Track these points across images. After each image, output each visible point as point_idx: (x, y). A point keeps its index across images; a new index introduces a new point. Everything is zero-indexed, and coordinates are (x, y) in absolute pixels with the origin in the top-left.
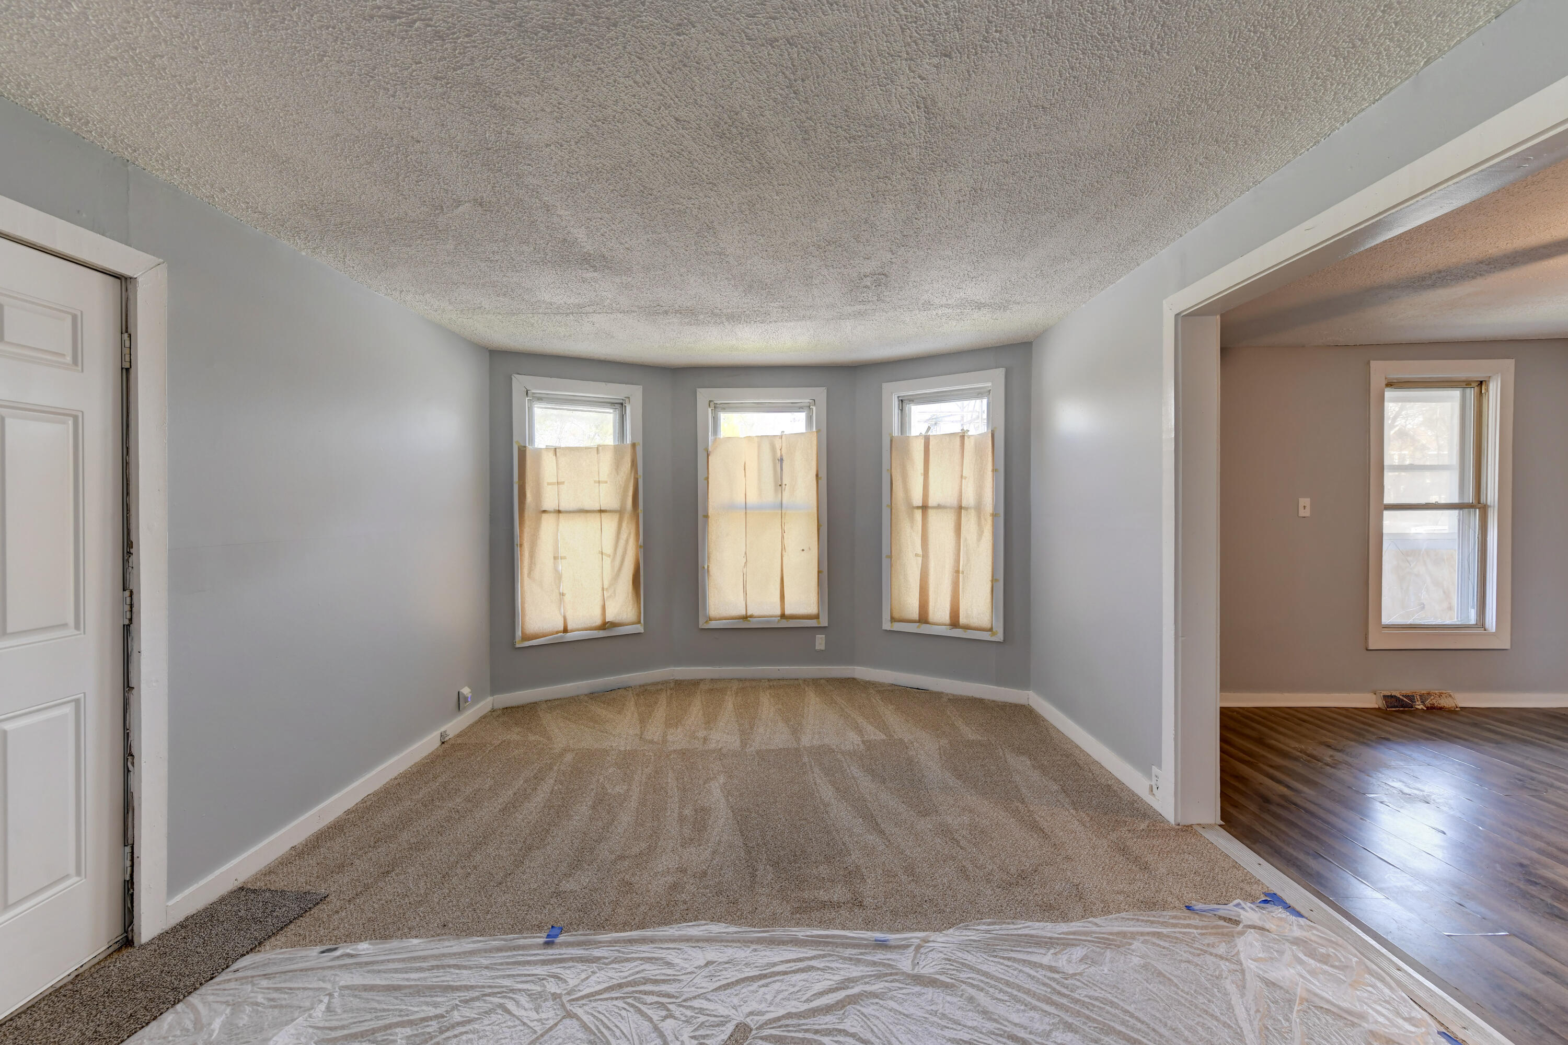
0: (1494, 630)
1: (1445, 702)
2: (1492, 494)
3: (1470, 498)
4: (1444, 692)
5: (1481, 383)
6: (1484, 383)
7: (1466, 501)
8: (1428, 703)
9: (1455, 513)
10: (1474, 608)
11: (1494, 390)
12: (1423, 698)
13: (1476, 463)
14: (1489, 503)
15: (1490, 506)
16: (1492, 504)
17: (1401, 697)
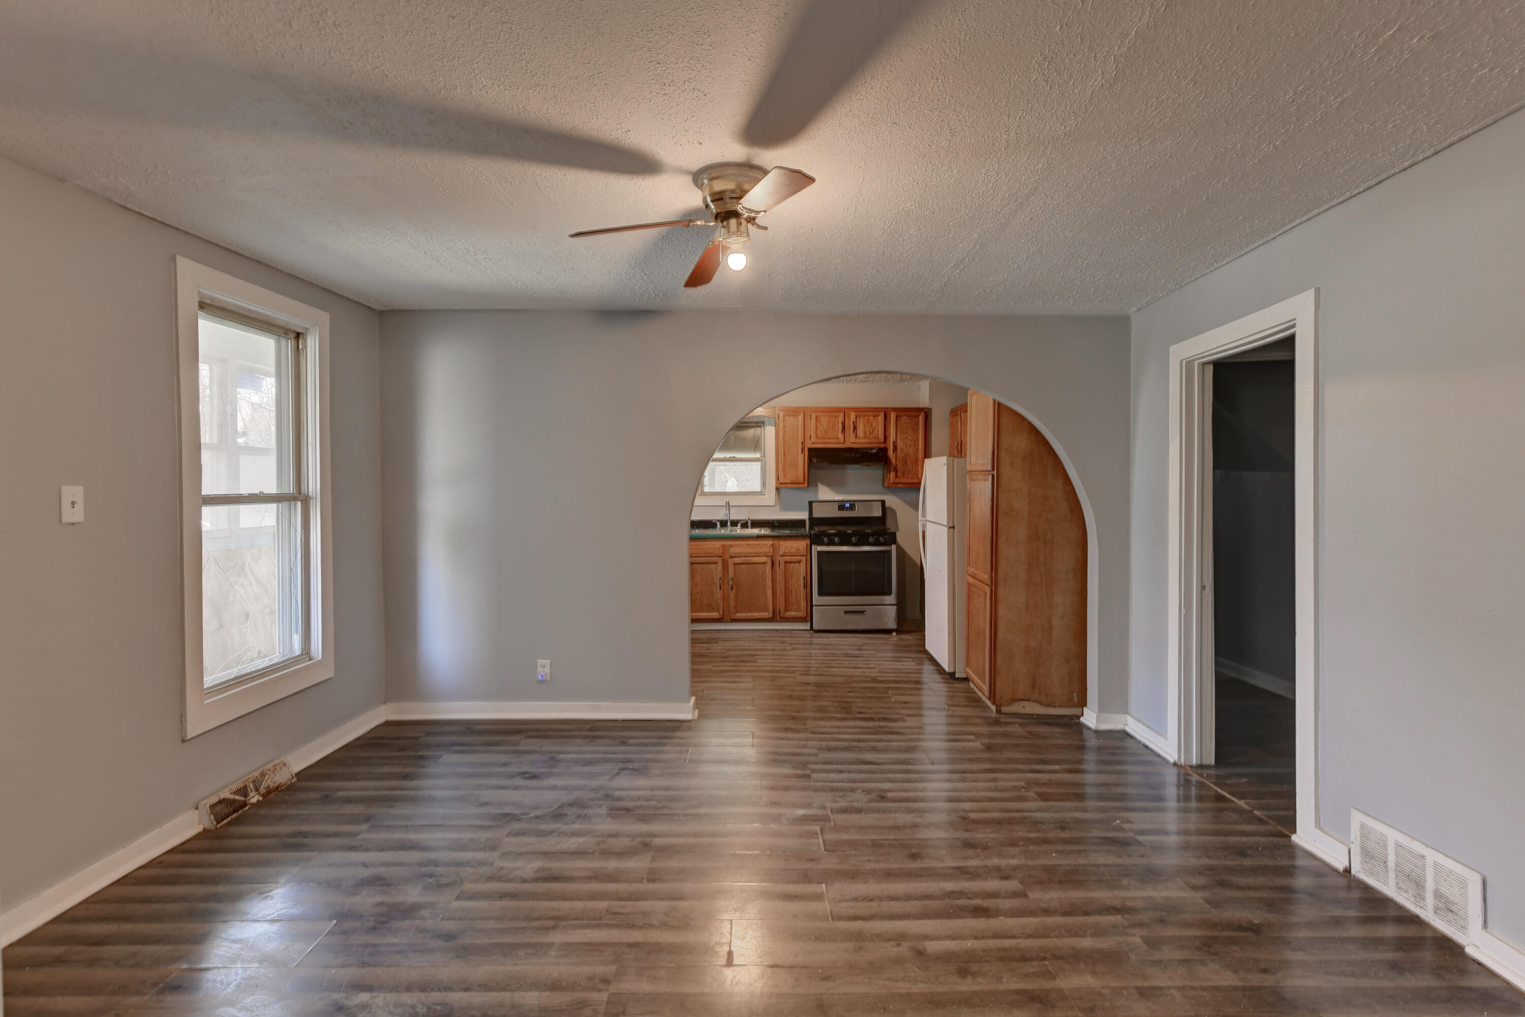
0: (320, 657)
1: (282, 777)
2: (314, 483)
3: (290, 489)
4: (277, 761)
5: (298, 335)
6: (301, 336)
7: (285, 491)
8: (263, 790)
9: (273, 507)
10: (297, 633)
11: (312, 345)
12: (256, 783)
13: (296, 443)
14: (310, 494)
15: (312, 498)
16: (314, 496)
17: (232, 797)
